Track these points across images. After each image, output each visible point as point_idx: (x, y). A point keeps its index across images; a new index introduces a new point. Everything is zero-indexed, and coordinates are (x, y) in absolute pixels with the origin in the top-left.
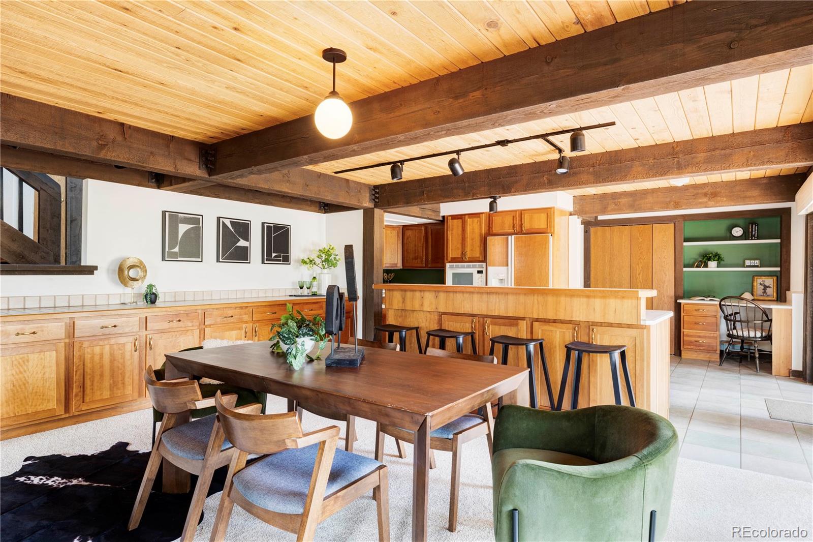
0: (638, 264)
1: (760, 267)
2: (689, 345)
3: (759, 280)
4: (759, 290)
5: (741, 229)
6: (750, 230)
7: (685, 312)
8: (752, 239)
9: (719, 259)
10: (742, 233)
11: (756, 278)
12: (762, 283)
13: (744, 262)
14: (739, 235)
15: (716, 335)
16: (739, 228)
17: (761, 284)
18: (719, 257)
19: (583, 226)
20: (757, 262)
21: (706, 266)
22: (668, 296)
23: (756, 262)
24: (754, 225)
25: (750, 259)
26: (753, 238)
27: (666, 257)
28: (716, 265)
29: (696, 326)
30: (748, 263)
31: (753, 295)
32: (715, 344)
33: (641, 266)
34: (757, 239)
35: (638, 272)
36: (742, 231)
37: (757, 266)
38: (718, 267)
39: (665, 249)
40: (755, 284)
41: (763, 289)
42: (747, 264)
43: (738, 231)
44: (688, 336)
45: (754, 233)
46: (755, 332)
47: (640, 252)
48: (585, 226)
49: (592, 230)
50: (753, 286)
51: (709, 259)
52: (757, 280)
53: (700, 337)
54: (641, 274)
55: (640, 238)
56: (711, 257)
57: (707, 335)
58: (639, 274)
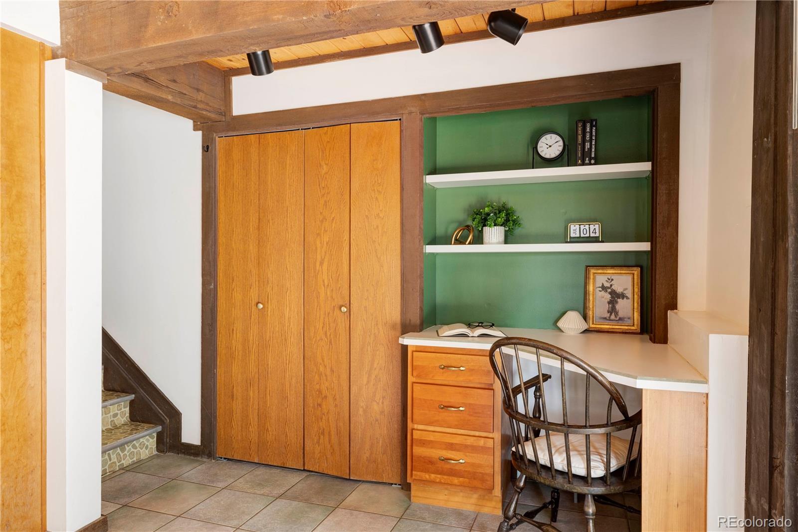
0: (318, 235)
1: (602, 242)
2: (427, 471)
3: (600, 278)
4: (599, 302)
5: (558, 138)
6: (580, 137)
7: (415, 374)
8: (583, 164)
9: (507, 220)
10: (561, 149)
11: (593, 271)
12: (607, 285)
13: (566, 229)
14: (553, 156)
15: (490, 443)
16: (554, 136)
17: (604, 288)
18: (507, 215)
19: (200, 133)
20: (595, 229)
21: (479, 239)
22: (385, 324)
23: (592, 227)
24: (588, 125)
25: (580, 221)
26: (587, 161)
27: (381, 215)
28: (502, 238)
29: (444, 415)
30: (575, 230)
31: (585, 317)
32: (490, 471)
33: (326, 239)
34: (595, 164)
35: (319, 257)
36: (561, 143)
37: (595, 240)
38: (506, 242)
39: (380, 192)
40: (591, 288)
41: (609, 303)
42: (573, 235)
43: (550, 146)
44: (423, 443)
45: (587, 145)
46: (588, 461)
47: (322, 202)
48: (203, 135)
49: (220, 143)
50: (586, 293)
51: (484, 222)
52: (594, 279)
53: (451, 447)
54: (326, 260)
55: (323, 163)
56: (488, 214)
57: (470, 441)
58: (321, 264)
